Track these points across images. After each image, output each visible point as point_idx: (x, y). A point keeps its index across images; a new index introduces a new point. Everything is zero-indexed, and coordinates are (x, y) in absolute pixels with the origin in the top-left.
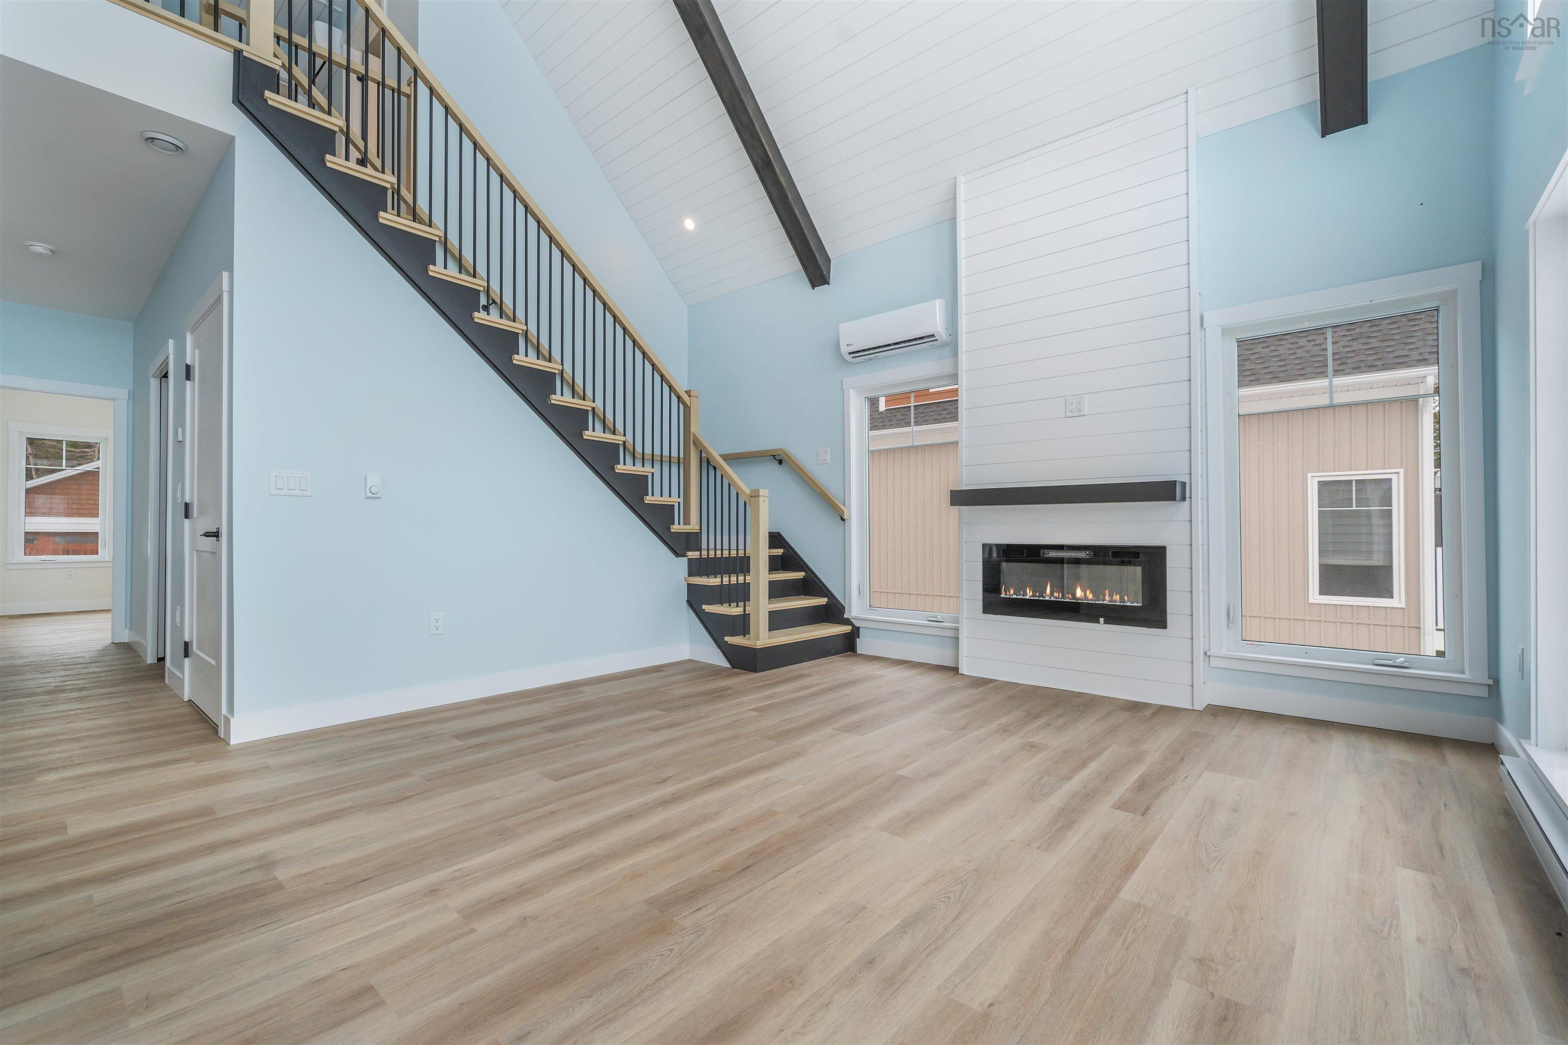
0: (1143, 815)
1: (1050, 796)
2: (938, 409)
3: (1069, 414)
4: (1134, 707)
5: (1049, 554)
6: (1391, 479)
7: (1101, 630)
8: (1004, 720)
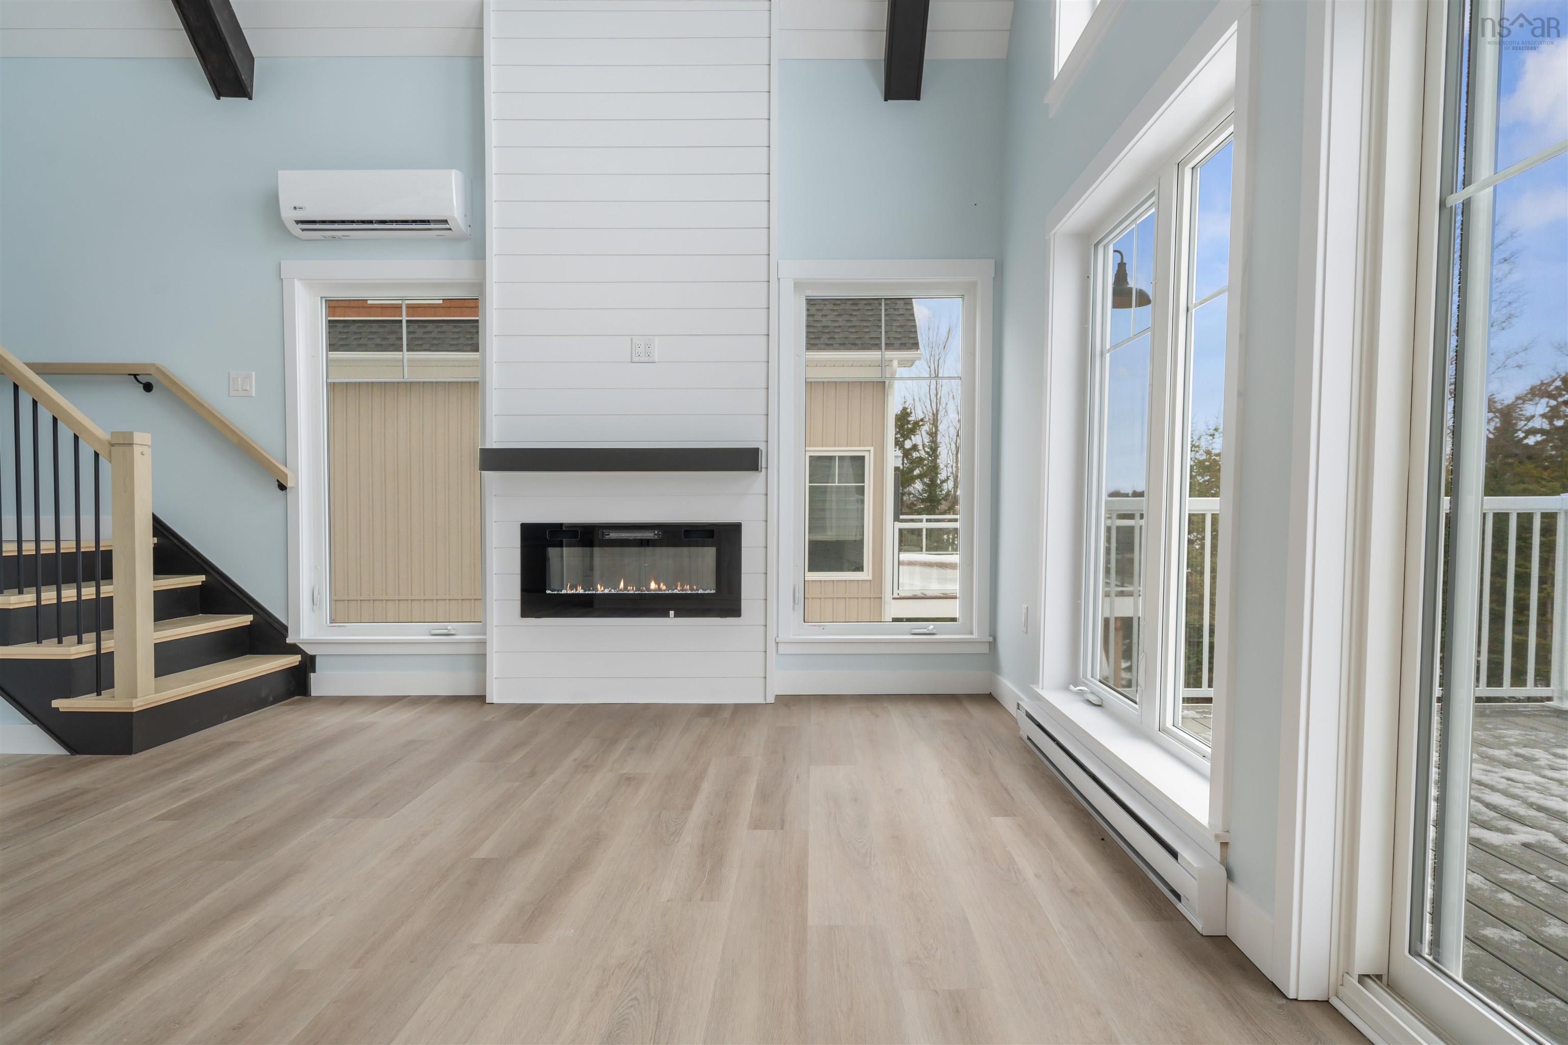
0: (782, 828)
1: (681, 835)
2: (382, 330)
3: (636, 359)
4: (710, 710)
5: (609, 535)
6: (864, 456)
7: (672, 624)
8: (577, 753)
